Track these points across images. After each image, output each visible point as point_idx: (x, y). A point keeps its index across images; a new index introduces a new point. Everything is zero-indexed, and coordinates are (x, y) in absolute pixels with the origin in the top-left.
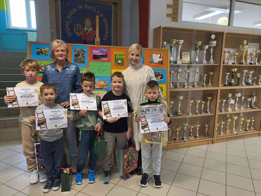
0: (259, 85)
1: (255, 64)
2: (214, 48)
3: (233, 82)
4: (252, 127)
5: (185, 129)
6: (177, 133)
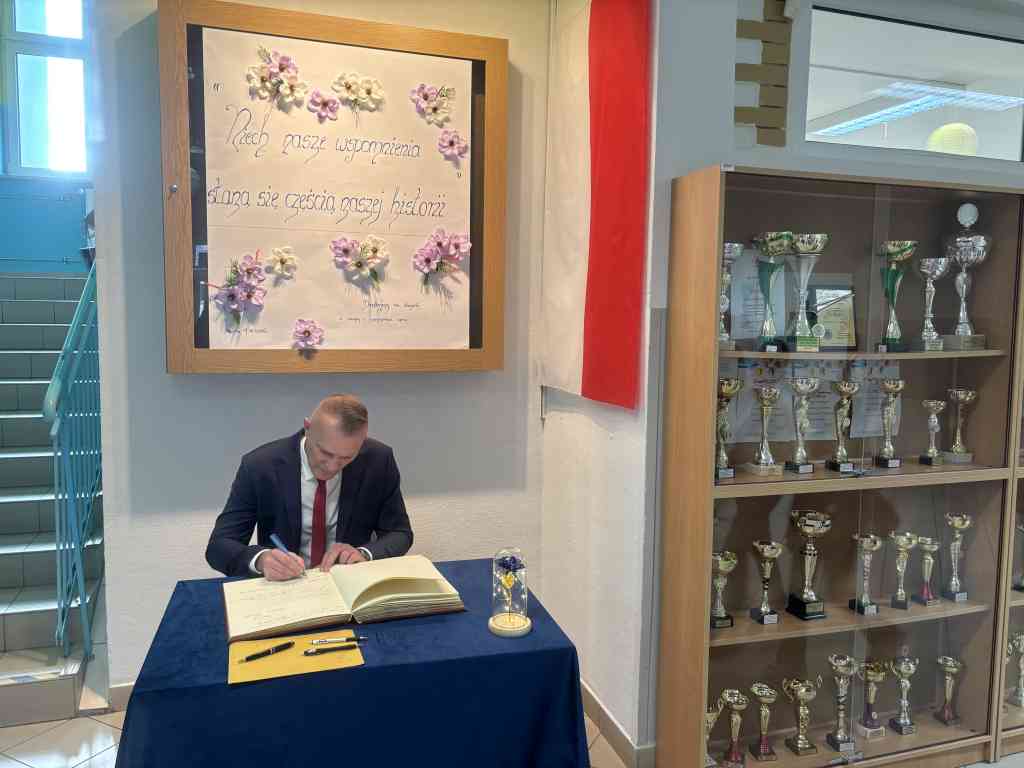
5: (843, 692)
6: (799, 713)
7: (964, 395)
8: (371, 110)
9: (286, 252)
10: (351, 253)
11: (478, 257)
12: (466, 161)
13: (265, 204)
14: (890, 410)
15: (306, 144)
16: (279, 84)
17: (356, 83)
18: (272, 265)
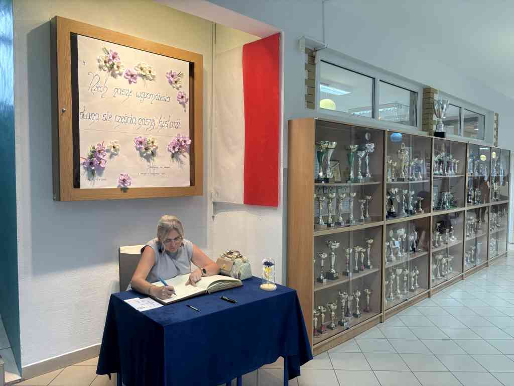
0: (420, 212)
1: (414, 180)
2: (370, 155)
3: (394, 211)
4: (417, 284)
5: (344, 305)
6: (331, 315)
7: (369, 198)
8: (151, 80)
9: (116, 142)
10: (143, 143)
11: (192, 146)
12: (188, 105)
13: (106, 120)
14: (352, 204)
15: (124, 93)
16: (113, 65)
17: (146, 68)
18: (109, 149)
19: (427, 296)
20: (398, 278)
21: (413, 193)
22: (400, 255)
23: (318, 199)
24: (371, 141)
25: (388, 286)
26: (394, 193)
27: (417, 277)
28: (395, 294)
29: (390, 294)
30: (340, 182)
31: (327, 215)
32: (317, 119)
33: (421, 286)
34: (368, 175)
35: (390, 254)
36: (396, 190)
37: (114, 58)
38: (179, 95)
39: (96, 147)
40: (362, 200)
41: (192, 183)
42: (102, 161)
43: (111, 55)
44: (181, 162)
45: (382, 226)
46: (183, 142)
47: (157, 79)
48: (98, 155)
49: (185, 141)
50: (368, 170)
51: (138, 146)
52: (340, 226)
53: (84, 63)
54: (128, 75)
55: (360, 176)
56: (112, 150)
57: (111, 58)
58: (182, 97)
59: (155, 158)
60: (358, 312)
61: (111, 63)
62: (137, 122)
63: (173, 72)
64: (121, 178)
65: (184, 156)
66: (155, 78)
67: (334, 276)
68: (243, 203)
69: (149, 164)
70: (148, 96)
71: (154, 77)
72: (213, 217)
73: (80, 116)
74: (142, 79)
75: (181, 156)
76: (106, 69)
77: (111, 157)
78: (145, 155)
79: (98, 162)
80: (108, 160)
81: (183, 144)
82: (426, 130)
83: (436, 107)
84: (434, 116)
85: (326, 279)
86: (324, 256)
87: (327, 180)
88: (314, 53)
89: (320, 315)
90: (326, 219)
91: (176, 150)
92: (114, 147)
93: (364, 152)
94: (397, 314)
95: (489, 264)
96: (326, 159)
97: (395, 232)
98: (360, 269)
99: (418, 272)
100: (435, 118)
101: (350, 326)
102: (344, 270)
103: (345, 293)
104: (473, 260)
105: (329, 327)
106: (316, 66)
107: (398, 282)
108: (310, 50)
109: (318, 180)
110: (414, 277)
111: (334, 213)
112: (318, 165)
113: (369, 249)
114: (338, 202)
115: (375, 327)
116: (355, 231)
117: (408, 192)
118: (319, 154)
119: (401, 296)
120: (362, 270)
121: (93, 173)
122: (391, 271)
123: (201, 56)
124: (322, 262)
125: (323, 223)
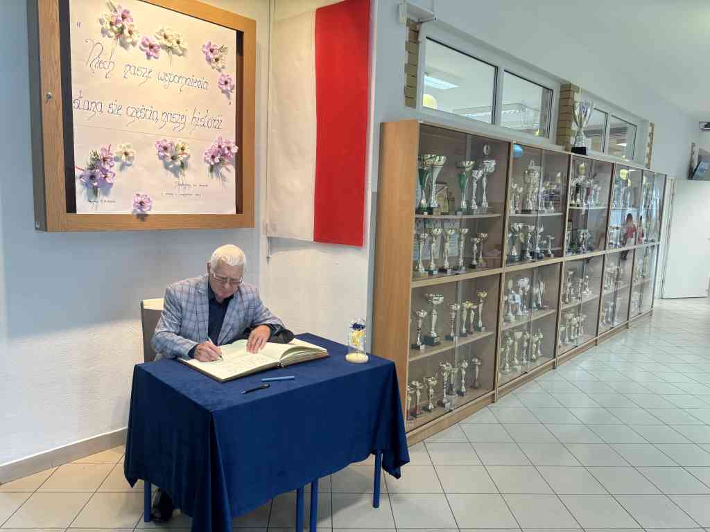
0: (549, 256)
1: (544, 212)
2: (489, 176)
4: (539, 352)
5: (446, 379)
6: (429, 392)
7: (484, 235)
8: (180, 55)
9: (129, 147)
10: (169, 150)
11: (239, 156)
12: (233, 95)
13: (113, 112)
14: (462, 243)
15: (139, 73)
16: (122, 28)
17: (172, 35)
18: (119, 156)
19: (552, 367)
20: (516, 343)
21: (542, 230)
22: (520, 312)
23: (418, 237)
24: (491, 157)
25: (503, 354)
26: (518, 230)
27: (540, 342)
28: (512, 365)
29: (505, 365)
30: (447, 214)
31: (429, 258)
32: (421, 122)
33: (544, 355)
34: (485, 204)
35: (508, 312)
36: (521, 225)
37: (124, 17)
38: (221, 80)
39: (99, 153)
40: (476, 239)
41: (239, 210)
42: (109, 174)
43: (120, 13)
44: (224, 179)
45: (501, 274)
46: (226, 149)
47: (188, 54)
48: (102, 164)
49: (229, 148)
50: (484, 197)
51: (162, 154)
52: (444, 275)
53: (79, 24)
54: (145, 46)
55: (475, 207)
56: (124, 157)
57: (121, 19)
58: (226, 83)
59: (186, 172)
60: (464, 389)
61: (120, 25)
62: (159, 117)
63: (213, 44)
64: (136, 200)
65: (227, 169)
66: (185, 53)
67: (435, 341)
68: (313, 240)
69: (176, 179)
70: (177, 78)
71: (184, 50)
72: (268, 258)
73: (74, 105)
74: (167, 54)
75: (223, 170)
76: (112, 34)
77: (122, 168)
78: (171, 166)
79: (104, 176)
80: (117, 173)
81: (227, 152)
82: (562, 142)
83: (577, 112)
84: (574, 124)
85: (424, 346)
86: (423, 314)
87: (430, 210)
88: (418, 26)
89: (415, 393)
90: (427, 263)
91: (217, 160)
92: (126, 154)
93: (481, 172)
94: (514, 392)
95: (630, 324)
96: (430, 181)
97: (515, 282)
98: (469, 332)
99: (541, 336)
100: (574, 127)
101: (452, 409)
102: (447, 334)
103: (448, 364)
104: (609, 320)
105: (426, 409)
106: (420, 44)
107: (516, 349)
108: (413, 21)
109: (419, 210)
110: (537, 343)
111: (437, 256)
112: (420, 189)
113: (481, 305)
114: (443, 241)
115: (486, 408)
116: (464, 281)
117: (535, 230)
118: (422, 173)
119: (519, 368)
120: (471, 333)
121: (95, 191)
122: (507, 334)
123: (255, 21)
124: (420, 322)
125: (423, 269)
